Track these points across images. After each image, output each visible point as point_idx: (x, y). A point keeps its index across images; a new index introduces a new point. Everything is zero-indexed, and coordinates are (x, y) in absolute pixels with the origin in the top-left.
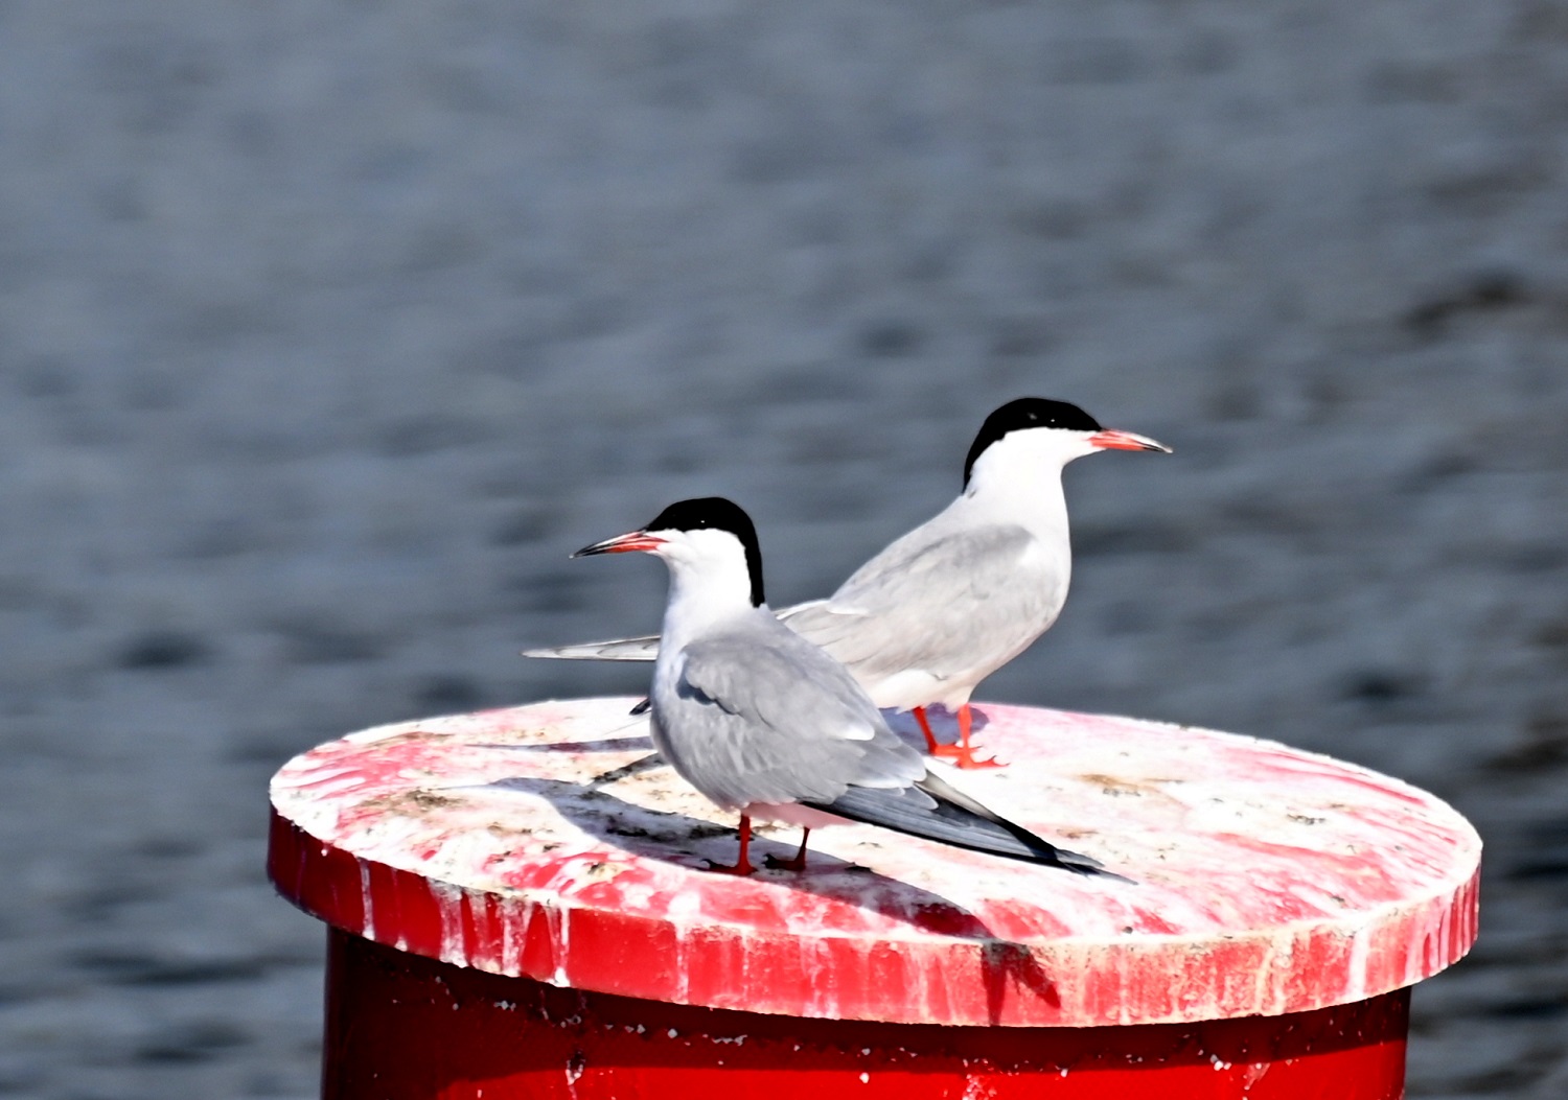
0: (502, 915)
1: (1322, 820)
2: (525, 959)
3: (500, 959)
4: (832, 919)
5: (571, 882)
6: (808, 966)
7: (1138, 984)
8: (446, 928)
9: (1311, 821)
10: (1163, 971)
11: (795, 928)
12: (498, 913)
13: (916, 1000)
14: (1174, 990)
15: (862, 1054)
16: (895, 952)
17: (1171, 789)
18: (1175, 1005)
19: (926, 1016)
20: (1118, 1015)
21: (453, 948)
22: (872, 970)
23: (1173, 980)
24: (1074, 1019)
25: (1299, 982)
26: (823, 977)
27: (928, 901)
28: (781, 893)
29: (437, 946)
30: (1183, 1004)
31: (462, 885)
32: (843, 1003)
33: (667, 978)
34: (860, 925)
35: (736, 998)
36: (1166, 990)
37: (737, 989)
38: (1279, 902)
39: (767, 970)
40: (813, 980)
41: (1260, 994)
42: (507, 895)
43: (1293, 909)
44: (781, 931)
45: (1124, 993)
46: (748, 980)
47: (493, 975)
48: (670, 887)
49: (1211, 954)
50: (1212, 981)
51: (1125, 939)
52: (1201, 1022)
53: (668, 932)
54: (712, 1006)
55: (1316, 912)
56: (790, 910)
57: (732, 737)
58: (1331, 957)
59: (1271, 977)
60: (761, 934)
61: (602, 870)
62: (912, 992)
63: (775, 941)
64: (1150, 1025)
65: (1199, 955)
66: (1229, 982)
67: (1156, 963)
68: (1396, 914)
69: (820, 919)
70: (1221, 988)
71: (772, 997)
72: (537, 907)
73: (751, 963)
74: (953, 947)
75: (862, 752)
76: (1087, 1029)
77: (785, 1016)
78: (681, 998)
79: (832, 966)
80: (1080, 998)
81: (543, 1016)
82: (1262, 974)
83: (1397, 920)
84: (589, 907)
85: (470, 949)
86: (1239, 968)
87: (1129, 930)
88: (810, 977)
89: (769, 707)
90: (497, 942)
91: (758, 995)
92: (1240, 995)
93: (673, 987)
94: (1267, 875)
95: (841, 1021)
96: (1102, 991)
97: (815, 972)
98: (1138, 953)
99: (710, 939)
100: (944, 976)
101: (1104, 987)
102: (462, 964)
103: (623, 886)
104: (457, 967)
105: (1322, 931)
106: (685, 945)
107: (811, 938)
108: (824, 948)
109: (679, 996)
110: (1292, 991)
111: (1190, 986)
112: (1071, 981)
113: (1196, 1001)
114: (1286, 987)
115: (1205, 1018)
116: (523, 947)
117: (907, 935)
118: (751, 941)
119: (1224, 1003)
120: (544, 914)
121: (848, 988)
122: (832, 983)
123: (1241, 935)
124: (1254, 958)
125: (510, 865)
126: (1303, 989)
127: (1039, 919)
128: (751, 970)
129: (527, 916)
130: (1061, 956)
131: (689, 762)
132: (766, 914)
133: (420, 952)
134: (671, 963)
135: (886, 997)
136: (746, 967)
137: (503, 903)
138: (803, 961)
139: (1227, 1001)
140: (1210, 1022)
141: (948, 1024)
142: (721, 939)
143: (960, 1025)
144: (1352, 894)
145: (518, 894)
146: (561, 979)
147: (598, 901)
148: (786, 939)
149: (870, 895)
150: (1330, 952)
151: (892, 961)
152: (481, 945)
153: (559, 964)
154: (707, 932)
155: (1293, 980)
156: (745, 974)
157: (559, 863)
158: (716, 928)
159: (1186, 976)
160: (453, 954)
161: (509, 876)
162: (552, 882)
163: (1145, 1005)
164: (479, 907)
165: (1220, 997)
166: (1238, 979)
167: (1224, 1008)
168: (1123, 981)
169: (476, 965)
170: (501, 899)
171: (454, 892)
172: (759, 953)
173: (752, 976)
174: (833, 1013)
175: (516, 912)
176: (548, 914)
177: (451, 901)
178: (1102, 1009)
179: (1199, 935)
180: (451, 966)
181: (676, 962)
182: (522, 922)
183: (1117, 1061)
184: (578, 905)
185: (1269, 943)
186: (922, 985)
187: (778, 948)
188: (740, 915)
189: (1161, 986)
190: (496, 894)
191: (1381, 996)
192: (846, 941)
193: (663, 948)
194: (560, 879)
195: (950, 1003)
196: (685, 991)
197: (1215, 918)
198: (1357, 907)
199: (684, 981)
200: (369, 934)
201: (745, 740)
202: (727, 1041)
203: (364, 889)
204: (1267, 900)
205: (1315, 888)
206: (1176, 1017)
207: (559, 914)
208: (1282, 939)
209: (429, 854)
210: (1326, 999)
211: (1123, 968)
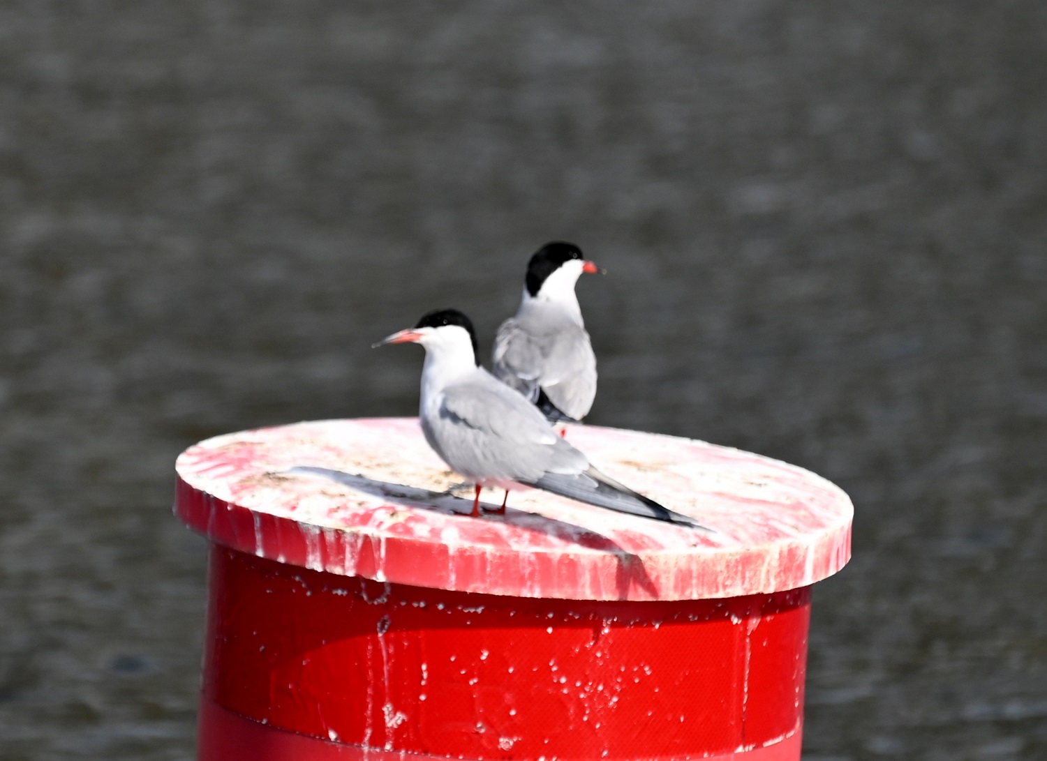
0: (345, 542)
1: (765, 484)
2: (359, 565)
3: (343, 566)
4: (534, 541)
5: (381, 523)
6: (524, 568)
7: (701, 576)
8: (310, 549)
9: (760, 485)
10: (714, 569)
11: (515, 547)
12: (342, 541)
13: (583, 586)
14: (720, 579)
15: (548, 618)
16: (572, 560)
17: (672, 468)
18: (721, 587)
19: (589, 595)
20: (691, 593)
21: (315, 560)
22: (559, 570)
23: (720, 574)
24: (667, 595)
25: (782, 574)
26: (532, 574)
27: (583, 532)
28: (500, 527)
29: (304, 559)
30: (725, 587)
31: (320, 525)
32: (543, 588)
33: (443, 576)
34: (549, 545)
35: (482, 586)
36: (716, 579)
37: (483, 581)
38: (766, 530)
39: (501, 571)
40: (526, 576)
41: (763, 581)
42: (348, 530)
43: (774, 534)
44: (508, 549)
45: (694, 581)
46: (490, 576)
47: (339, 576)
48: (439, 525)
49: (739, 560)
50: (739, 574)
51: (694, 551)
52: (733, 597)
53: (444, 549)
54: (469, 591)
55: (787, 536)
56: (510, 537)
57: (476, 441)
58: (797, 560)
59: (768, 572)
60: (497, 550)
61: (398, 516)
62: (581, 581)
63: (505, 554)
64: (707, 600)
65: (733, 559)
66: (747, 574)
67: (711, 565)
68: (827, 536)
69: (527, 542)
70: (743, 578)
71: (503, 585)
72: (366, 537)
73: (492, 567)
74: (604, 556)
75: (551, 452)
76: (675, 602)
77: (510, 596)
78: (451, 587)
79: (537, 568)
80: (671, 584)
81: (363, 598)
82: (764, 569)
83: (826, 539)
84: (396, 537)
85: (325, 560)
86: (753, 567)
87: (695, 545)
88: (524, 575)
89: (498, 424)
90: (342, 557)
91: (495, 584)
92: (753, 582)
93: (446, 580)
94: (754, 515)
95: (542, 599)
96: (683, 580)
97: (527, 571)
98: (702, 559)
99: (468, 553)
100: (599, 573)
101: (684, 578)
102: (319, 569)
103: (412, 525)
104: (317, 571)
105: (793, 546)
106: (453, 557)
107: (525, 552)
108: (533, 558)
109: (450, 586)
110: (778, 580)
111: (728, 577)
112: (667, 575)
113: (731, 586)
114: (776, 577)
115: (735, 595)
116: (357, 560)
117: (576, 550)
118: (492, 554)
119: (745, 586)
120: (370, 541)
121: (546, 581)
122: (537, 577)
123: (754, 548)
124: (760, 561)
125: (342, 514)
126: (783, 578)
127: (646, 540)
128: (491, 571)
129: (360, 543)
130: (662, 561)
131: (449, 454)
132: (496, 539)
133: (294, 562)
134: (445, 567)
135: (567, 585)
136: (488, 569)
137: (345, 535)
138: (521, 565)
139: (747, 585)
140: (738, 597)
141: (600, 600)
142: (474, 554)
143: (607, 600)
144: (800, 525)
145: (354, 529)
146: (380, 577)
147: (400, 533)
148: (512, 553)
149: (549, 528)
150: (796, 558)
151: (570, 565)
152: (332, 558)
153: (378, 569)
154: (467, 550)
155: (779, 573)
156: (488, 573)
157: (370, 512)
158: (472, 548)
159: (726, 571)
160: (315, 563)
161: (345, 520)
162: (371, 522)
163: (705, 588)
164: (330, 538)
165: (743, 583)
166: (752, 573)
167: (745, 589)
168: (694, 574)
169: (328, 570)
170: (344, 532)
171: (315, 530)
172: (496, 561)
173: (492, 574)
174: (537, 594)
175: (353, 540)
176: (373, 541)
177: (313, 534)
178: (683, 591)
179: (732, 549)
180: (313, 571)
181: (448, 566)
182: (357, 546)
183: (684, 620)
184: (390, 535)
185: (767, 552)
186: (587, 578)
187: (507, 558)
188: (482, 540)
189: (714, 577)
190: (340, 530)
191: (819, 582)
192: (545, 554)
193: (441, 559)
194: (374, 521)
195: (602, 587)
196: (453, 583)
197: (736, 538)
198: (806, 532)
199: (453, 577)
200: (260, 553)
201: (484, 444)
202: (472, 610)
203: (256, 528)
204: (761, 528)
205: (781, 522)
206: (721, 595)
207: (379, 541)
208: (774, 550)
209: (294, 508)
210: (794, 584)
211: (694, 567)
